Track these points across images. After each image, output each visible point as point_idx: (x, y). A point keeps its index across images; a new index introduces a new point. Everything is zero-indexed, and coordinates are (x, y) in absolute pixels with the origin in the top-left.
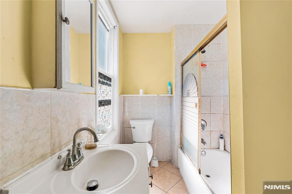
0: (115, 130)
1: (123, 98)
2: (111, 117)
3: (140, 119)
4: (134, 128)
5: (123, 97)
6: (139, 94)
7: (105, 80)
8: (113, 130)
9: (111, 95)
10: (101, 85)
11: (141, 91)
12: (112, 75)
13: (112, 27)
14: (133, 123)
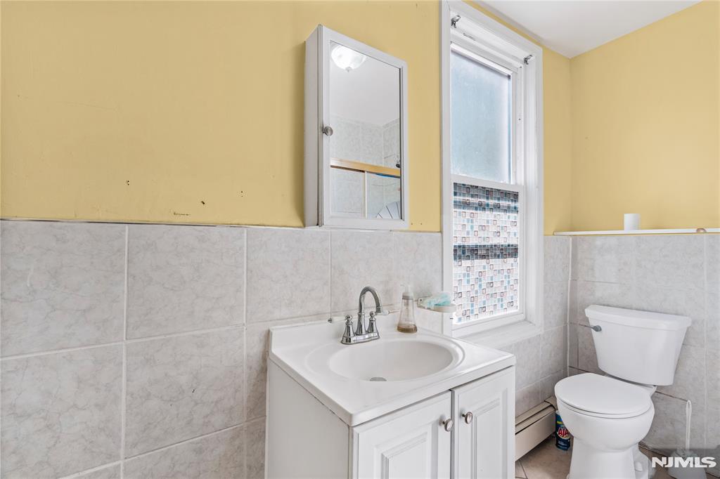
0: (530, 323)
1: (573, 240)
2: (517, 287)
3: (631, 309)
4: (597, 329)
5: (571, 239)
6: (622, 229)
7: (488, 198)
8: (525, 320)
9: (518, 236)
10: (474, 211)
11: (628, 219)
12: (523, 184)
13: (518, 64)
14: (594, 315)
